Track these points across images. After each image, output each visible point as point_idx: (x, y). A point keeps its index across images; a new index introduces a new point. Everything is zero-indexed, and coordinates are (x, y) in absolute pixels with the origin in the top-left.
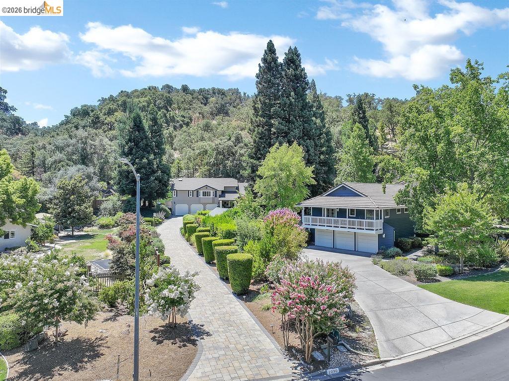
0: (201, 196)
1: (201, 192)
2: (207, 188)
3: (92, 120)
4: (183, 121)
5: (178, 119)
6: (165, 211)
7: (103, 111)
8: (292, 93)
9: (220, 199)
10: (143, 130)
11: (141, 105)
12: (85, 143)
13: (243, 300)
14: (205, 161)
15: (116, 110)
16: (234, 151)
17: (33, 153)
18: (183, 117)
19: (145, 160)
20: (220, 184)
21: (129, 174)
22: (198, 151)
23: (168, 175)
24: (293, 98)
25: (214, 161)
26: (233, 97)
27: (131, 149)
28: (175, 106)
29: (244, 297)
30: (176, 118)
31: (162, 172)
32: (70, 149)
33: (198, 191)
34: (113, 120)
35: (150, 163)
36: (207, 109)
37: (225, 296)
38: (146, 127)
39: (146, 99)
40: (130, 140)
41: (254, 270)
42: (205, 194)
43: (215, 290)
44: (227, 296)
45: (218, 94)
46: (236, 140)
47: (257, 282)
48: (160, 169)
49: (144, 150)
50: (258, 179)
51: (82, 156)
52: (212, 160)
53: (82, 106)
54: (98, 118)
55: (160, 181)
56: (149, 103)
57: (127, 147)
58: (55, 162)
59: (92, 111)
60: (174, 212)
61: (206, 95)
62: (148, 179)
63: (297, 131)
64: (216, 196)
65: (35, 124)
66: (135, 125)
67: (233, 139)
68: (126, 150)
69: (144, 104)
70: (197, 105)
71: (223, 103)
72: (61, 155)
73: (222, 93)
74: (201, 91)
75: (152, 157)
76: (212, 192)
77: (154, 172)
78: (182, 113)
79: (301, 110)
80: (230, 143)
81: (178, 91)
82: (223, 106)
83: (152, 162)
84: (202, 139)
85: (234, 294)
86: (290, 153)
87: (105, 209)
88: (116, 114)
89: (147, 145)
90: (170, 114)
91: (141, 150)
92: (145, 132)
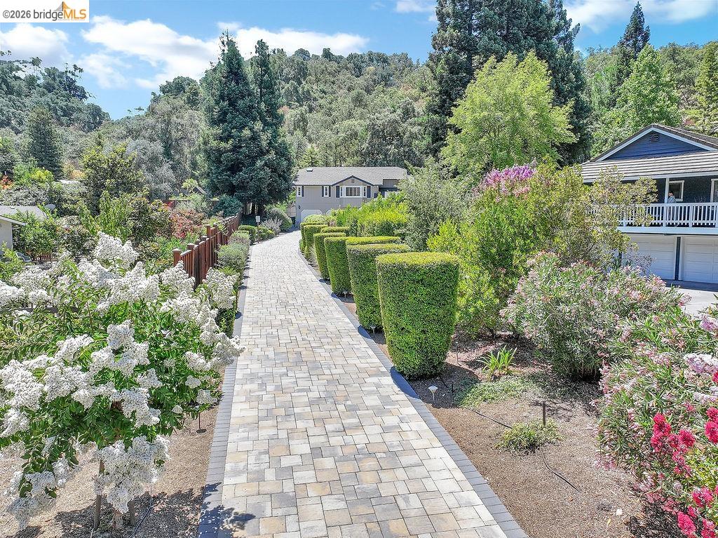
0: (344, 196)
1: (344, 188)
2: (353, 182)
3: (188, 98)
5: (316, 95)
6: (281, 217)
10: (245, 79)
12: (169, 123)
13: (426, 397)
14: (353, 149)
16: (400, 130)
18: (324, 92)
19: (247, 132)
20: (375, 175)
21: (220, 156)
25: (367, 148)
26: (400, 65)
27: (224, 113)
28: (313, 78)
29: (433, 389)
31: (276, 153)
33: (338, 187)
35: (254, 138)
36: (360, 81)
37: (369, 380)
38: (250, 77)
40: (222, 97)
41: (461, 302)
42: (350, 192)
43: (340, 361)
44: (375, 380)
45: (378, 61)
46: (404, 113)
47: (466, 342)
48: (275, 148)
49: (246, 115)
50: (450, 133)
52: (365, 145)
53: (175, 79)
54: (196, 94)
55: (274, 170)
57: (217, 109)
59: (189, 84)
60: (299, 223)
61: (359, 63)
62: (254, 164)
64: (369, 196)
66: (231, 72)
67: (399, 111)
68: (216, 115)
70: (344, 76)
71: (385, 74)
73: (384, 60)
74: (351, 57)
75: (258, 126)
76: (362, 188)
77: (262, 153)
78: (322, 87)
80: (395, 116)
81: (316, 57)
82: (384, 78)
83: (259, 135)
84: (350, 116)
85: (397, 374)
86: (521, 74)
89: (251, 107)
90: (303, 88)
91: (240, 114)
92: (247, 84)
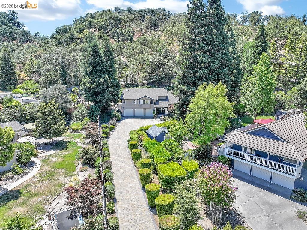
0: (142, 104)
1: (142, 100)
2: (146, 98)
3: (69, 37)
4: (128, 35)
5: (125, 33)
6: (117, 116)
7: (76, 30)
8: (214, 30)
9: (155, 106)
11: (100, 24)
12: (64, 58)
14: (144, 70)
15: (84, 29)
17: (32, 63)
18: (129, 32)
19: (102, 80)
20: (155, 93)
21: (91, 90)
22: (139, 61)
23: (118, 88)
24: (215, 35)
25: (150, 71)
26: (161, 15)
27: (92, 71)
28: (123, 23)
30: (123, 33)
31: (114, 87)
32: (54, 62)
33: (139, 100)
34: (83, 37)
35: (105, 81)
36: (144, 24)
39: (104, 19)
40: (90, 64)
42: (144, 102)
45: (151, 13)
46: (165, 54)
48: (113, 84)
49: (100, 71)
51: (62, 66)
53: (63, 26)
54: (73, 35)
55: (113, 93)
56: (106, 23)
58: (45, 70)
59: (69, 29)
60: (124, 114)
61: (143, 14)
62: (104, 92)
63: (217, 63)
64: (152, 104)
65: (38, 34)
66: (94, 52)
67: (163, 53)
68: (88, 71)
69: (102, 23)
71: (155, 19)
72: (49, 66)
73: (154, 12)
74: (140, 11)
75: (106, 76)
76: (149, 101)
77: (108, 87)
78: (128, 29)
79: (220, 43)
80: (161, 57)
81: (124, 11)
82: (155, 22)
83: (107, 80)
84: (142, 52)
87: (76, 115)
88: (84, 31)
89: (103, 67)
90: (120, 30)
91: (98, 71)
92: (101, 58)
